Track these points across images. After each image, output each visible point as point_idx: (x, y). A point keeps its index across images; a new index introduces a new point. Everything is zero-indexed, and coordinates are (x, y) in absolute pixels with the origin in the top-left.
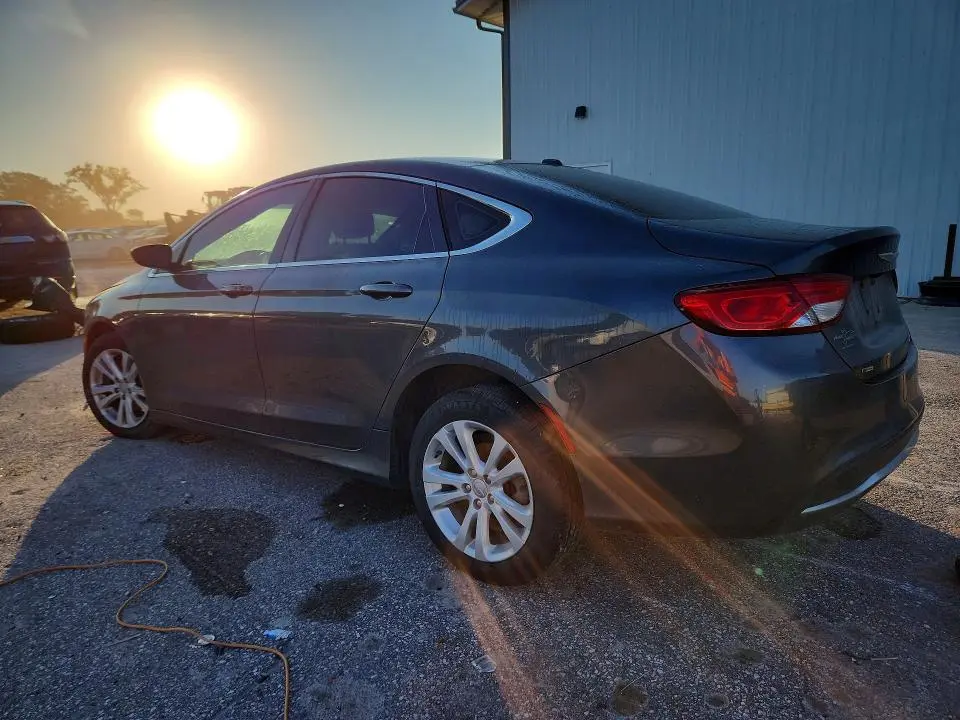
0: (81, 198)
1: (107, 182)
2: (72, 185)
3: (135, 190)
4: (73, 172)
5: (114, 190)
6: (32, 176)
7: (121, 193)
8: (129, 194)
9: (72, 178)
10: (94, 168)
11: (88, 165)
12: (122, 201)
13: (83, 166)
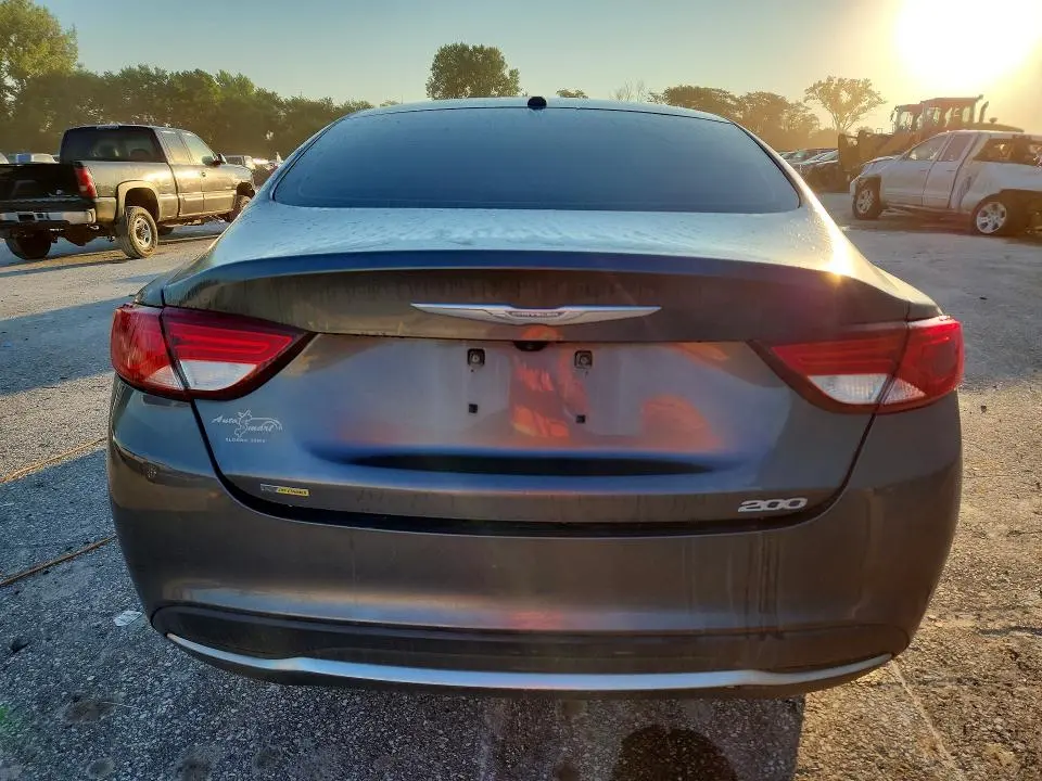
0: (813, 117)
1: (845, 97)
2: (810, 103)
3: (872, 105)
4: (812, 89)
5: (849, 107)
6: (772, 95)
7: (856, 110)
8: (864, 110)
9: (811, 94)
10: (836, 81)
11: (830, 79)
12: (855, 118)
13: (824, 81)
